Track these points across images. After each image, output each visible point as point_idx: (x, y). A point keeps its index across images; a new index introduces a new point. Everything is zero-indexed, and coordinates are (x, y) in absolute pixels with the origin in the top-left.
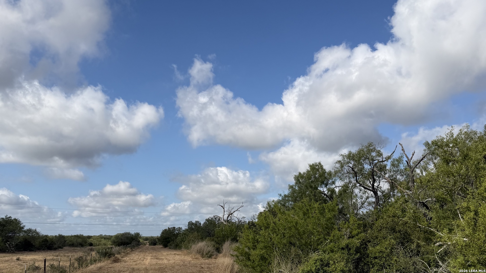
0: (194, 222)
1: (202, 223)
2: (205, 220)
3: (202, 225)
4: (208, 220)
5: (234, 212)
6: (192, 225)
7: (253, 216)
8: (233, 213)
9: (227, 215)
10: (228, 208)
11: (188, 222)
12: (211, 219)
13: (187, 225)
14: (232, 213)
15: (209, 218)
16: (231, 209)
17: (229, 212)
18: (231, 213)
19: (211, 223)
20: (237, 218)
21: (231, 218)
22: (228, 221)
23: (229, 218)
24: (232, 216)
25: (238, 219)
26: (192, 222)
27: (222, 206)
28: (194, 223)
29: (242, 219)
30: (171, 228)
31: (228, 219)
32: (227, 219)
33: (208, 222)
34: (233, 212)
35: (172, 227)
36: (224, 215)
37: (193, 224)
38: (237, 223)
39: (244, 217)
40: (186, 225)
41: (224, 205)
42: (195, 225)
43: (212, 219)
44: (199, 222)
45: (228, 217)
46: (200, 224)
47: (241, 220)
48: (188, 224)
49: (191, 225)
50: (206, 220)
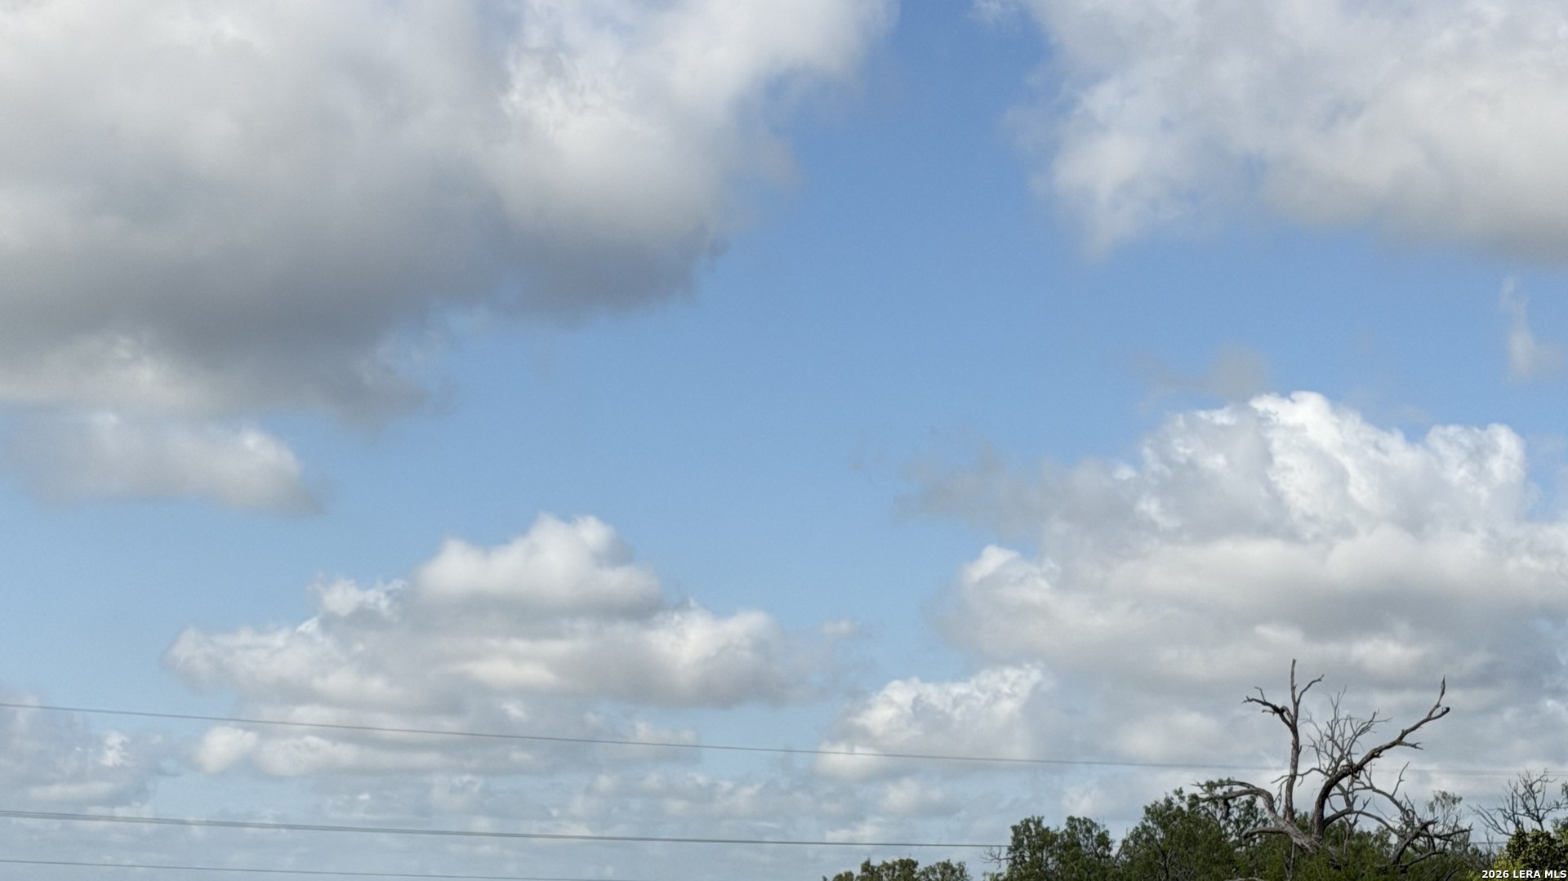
0: (1056, 823)
1: (1119, 834)
2: (1143, 813)
3: (1114, 853)
4: (1162, 814)
5: (1375, 754)
6: (1041, 848)
7: (1521, 790)
8: (1367, 767)
9: (1318, 781)
10: (1324, 727)
11: (1014, 828)
12: (1185, 807)
13: (1005, 851)
14: (1357, 760)
15: (1169, 802)
16: (1349, 733)
17: (1337, 755)
18: (1351, 764)
19: (1191, 841)
20: (1398, 804)
21: (1350, 804)
22: (1323, 823)
23: (1336, 803)
24: (1356, 785)
25: (1403, 810)
26: (1045, 825)
27: (1279, 711)
28: (1054, 837)
29: (1432, 808)
30: (885, 864)
31: (1328, 812)
32: (1321, 804)
33: (1164, 827)
34: (1367, 752)
35: (889, 861)
36: (1293, 777)
37: (1046, 839)
38: (1394, 839)
39: (1452, 800)
40: (996, 851)
41: (1296, 704)
42: (1065, 847)
43: (1191, 806)
44: (1094, 825)
45: (1325, 794)
46: (1104, 841)
47: (1429, 817)
48: (1010, 843)
49: (1035, 849)
50: (1148, 810)
